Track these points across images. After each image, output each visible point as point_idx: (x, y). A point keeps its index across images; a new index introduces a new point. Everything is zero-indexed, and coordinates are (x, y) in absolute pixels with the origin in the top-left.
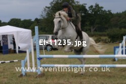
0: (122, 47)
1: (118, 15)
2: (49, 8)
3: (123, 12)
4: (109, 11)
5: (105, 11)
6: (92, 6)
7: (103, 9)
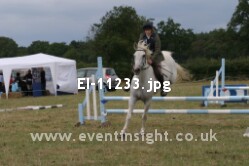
0: (215, 87)
1: (204, 37)
2: (99, 26)
3: (211, 33)
4: (189, 30)
5: (183, 30)
6: (162, 23)
7: (181, 28)
